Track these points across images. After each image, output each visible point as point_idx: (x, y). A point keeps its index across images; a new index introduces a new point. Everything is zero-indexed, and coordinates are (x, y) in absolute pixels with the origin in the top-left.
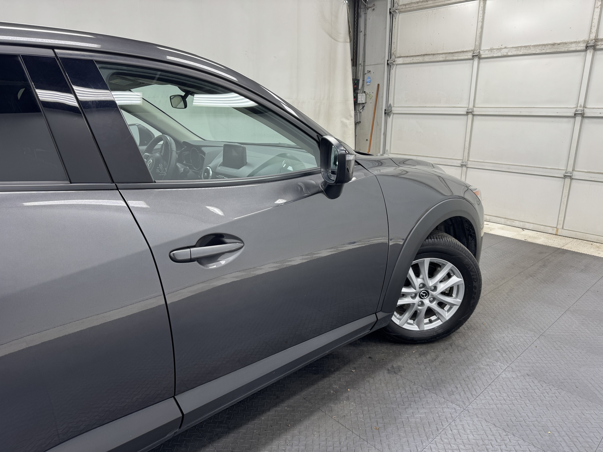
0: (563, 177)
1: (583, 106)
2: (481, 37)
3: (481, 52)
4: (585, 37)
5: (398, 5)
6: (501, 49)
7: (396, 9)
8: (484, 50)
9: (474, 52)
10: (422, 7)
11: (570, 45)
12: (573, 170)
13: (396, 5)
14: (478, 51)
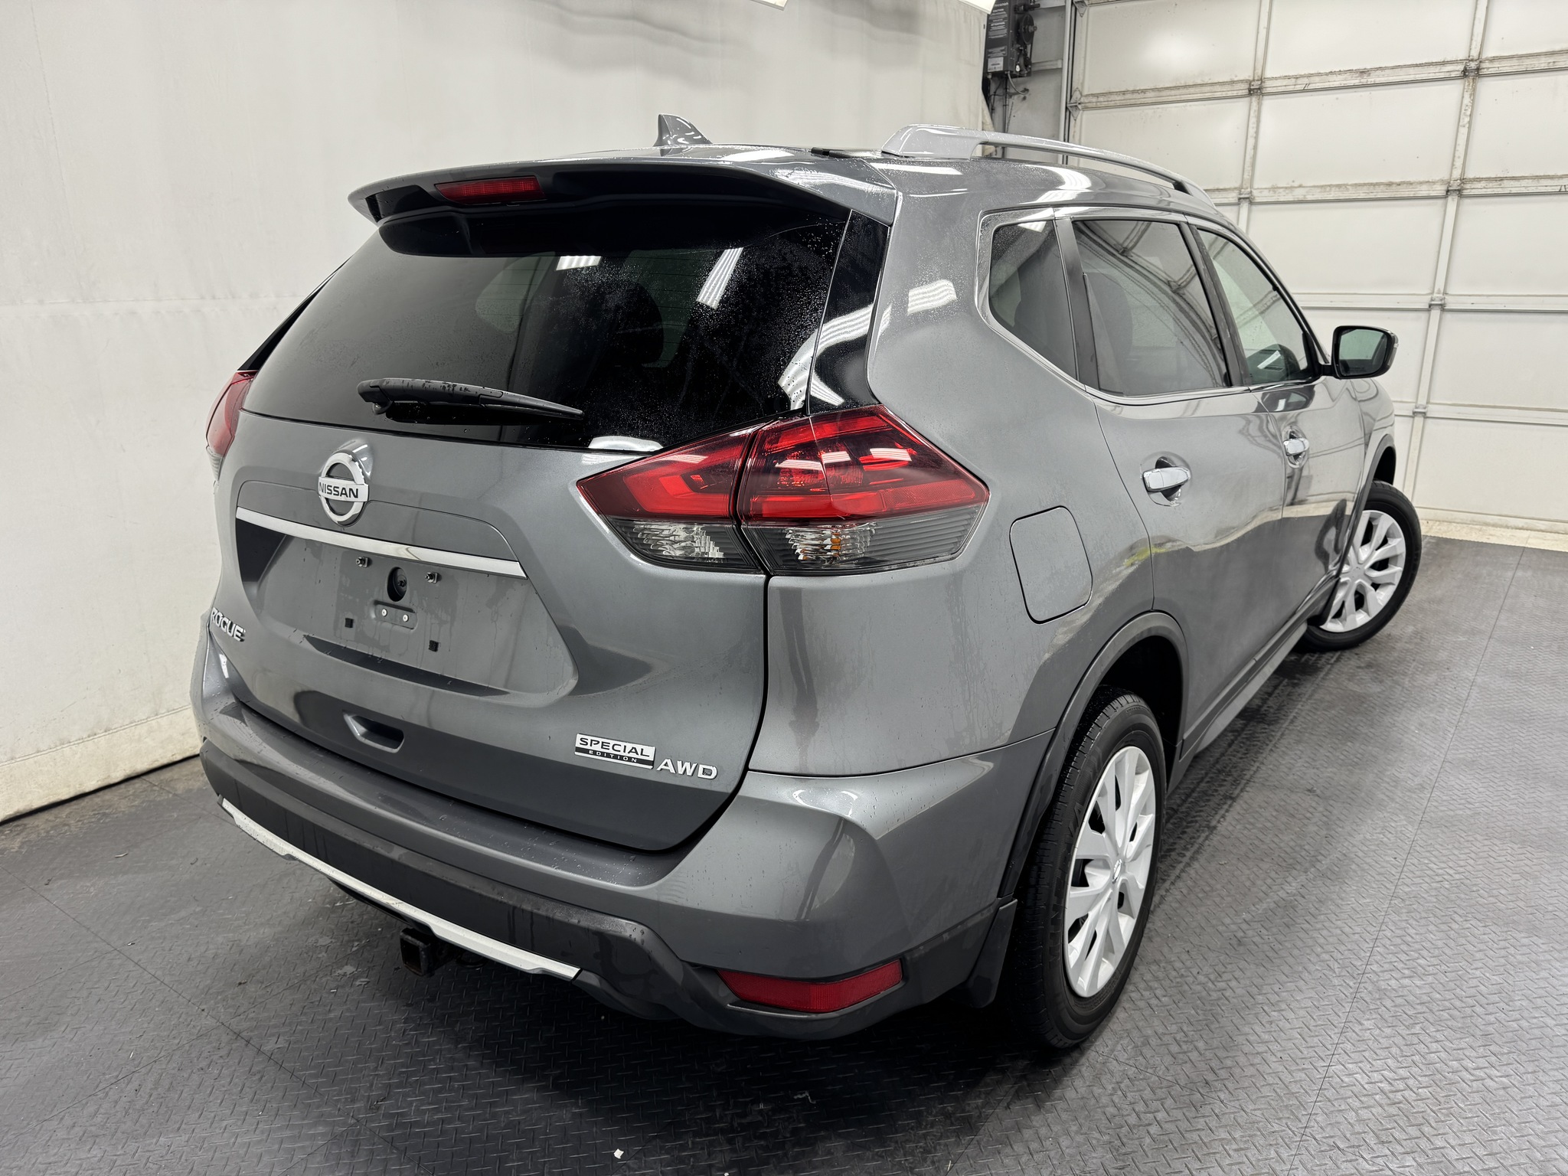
0: (1411, 414)
1: (1442, 291)
2: (1253, 165)
3: (1255, 193)
4: (1444, 175)
5: (1081, 95)
6: (1292, 188)
7: (1079, 104)
8: (1258, 189)
9: (1240, 191)
10: (1133, 102)
11: (1419, 187)
12: (1428, 403)
13: (1076, 95)
14: (1249, 190)
